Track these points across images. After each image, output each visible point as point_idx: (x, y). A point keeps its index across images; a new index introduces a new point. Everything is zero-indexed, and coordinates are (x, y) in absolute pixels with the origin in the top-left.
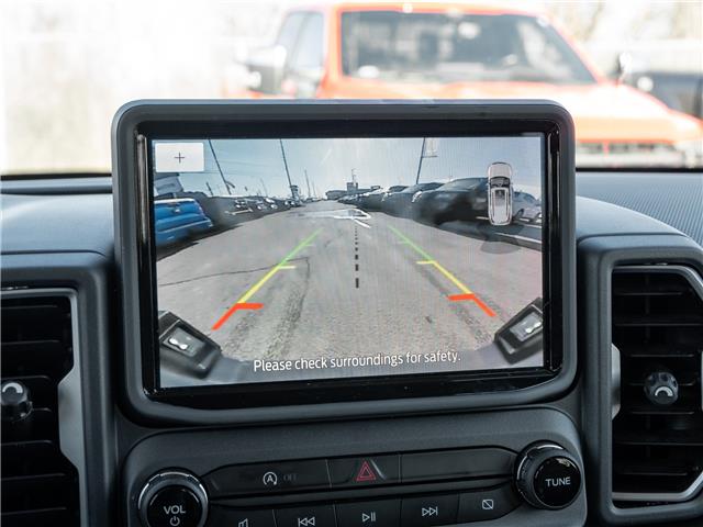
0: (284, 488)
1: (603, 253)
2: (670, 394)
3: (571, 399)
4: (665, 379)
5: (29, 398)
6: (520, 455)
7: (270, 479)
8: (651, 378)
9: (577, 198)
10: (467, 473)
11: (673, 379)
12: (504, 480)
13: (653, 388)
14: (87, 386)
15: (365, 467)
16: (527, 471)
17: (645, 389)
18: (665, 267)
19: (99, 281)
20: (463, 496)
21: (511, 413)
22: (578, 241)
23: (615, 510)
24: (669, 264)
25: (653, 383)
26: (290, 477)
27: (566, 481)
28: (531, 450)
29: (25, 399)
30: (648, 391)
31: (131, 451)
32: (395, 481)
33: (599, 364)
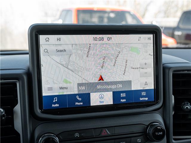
0: (81, 138)
1: (169, 68)
2: (189, 108)
3: (161, 110)
4: (187, 104)
5: (5, 113)
6: (148, 126)
7: (77, 135)
8: (183, 103)
9: (163, 55)
10: (133, 132)
11: (189, 104)
12: (143, 133)
13: (184, 106)
14: (22, 109)
15: (104, 131)
16: (150, 131)
17: (182, 107)
18: (186, 72)
19: (25, 78)
20: (132, 138)
21: (145, 114)
22: (163, 65)
23: (174, 141)
24: (187, 71)
25: (184, 105)
26: (83, 134)
27: (161, 133)
28: (151, 125)
29: (4, 113)
30: (183, 107)
31: (36, 128)
32: (113, 135)
33: (169, 100)
